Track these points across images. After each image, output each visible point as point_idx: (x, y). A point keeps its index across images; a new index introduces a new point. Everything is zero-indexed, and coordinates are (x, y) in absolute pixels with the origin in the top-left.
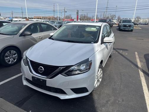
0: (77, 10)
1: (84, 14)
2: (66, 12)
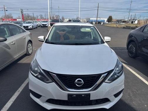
0: (21, 9)
1: (28, 14)
2: (6, 10)
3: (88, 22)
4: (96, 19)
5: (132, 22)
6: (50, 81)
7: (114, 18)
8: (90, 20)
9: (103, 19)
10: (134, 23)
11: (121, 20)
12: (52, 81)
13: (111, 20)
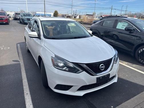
3: (34, 16)
4: (44, 13)
5: (75, 17)
6: (81, 70)
7: (60, 13)
8: (36, 14)
9: (49, 13)
10: (76, 18)
11: (65, 15)
12: (82, 71)
13: (57, 15)
